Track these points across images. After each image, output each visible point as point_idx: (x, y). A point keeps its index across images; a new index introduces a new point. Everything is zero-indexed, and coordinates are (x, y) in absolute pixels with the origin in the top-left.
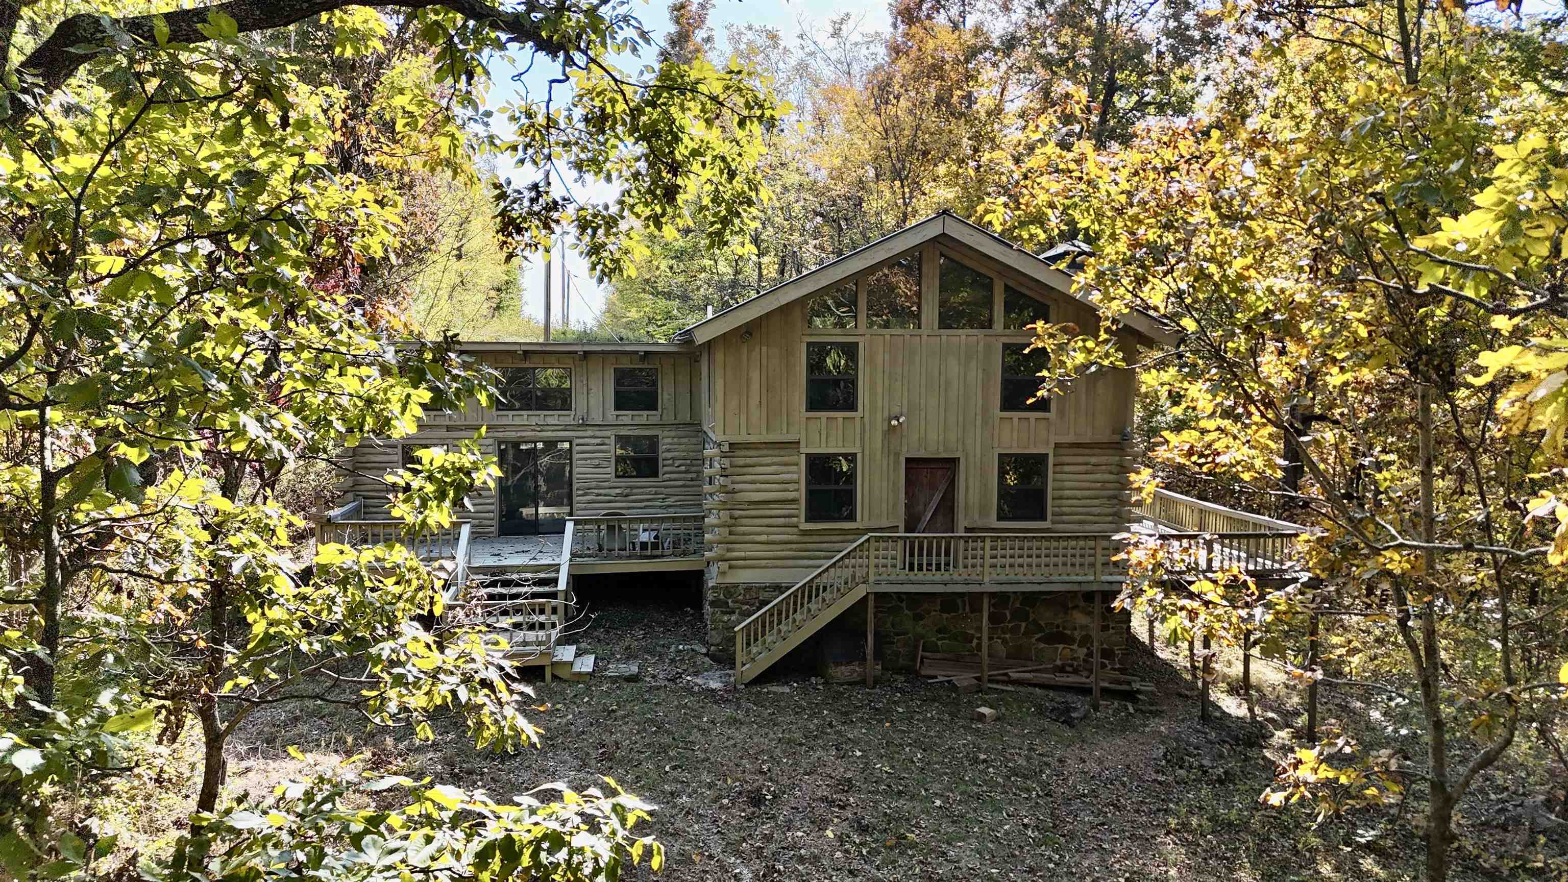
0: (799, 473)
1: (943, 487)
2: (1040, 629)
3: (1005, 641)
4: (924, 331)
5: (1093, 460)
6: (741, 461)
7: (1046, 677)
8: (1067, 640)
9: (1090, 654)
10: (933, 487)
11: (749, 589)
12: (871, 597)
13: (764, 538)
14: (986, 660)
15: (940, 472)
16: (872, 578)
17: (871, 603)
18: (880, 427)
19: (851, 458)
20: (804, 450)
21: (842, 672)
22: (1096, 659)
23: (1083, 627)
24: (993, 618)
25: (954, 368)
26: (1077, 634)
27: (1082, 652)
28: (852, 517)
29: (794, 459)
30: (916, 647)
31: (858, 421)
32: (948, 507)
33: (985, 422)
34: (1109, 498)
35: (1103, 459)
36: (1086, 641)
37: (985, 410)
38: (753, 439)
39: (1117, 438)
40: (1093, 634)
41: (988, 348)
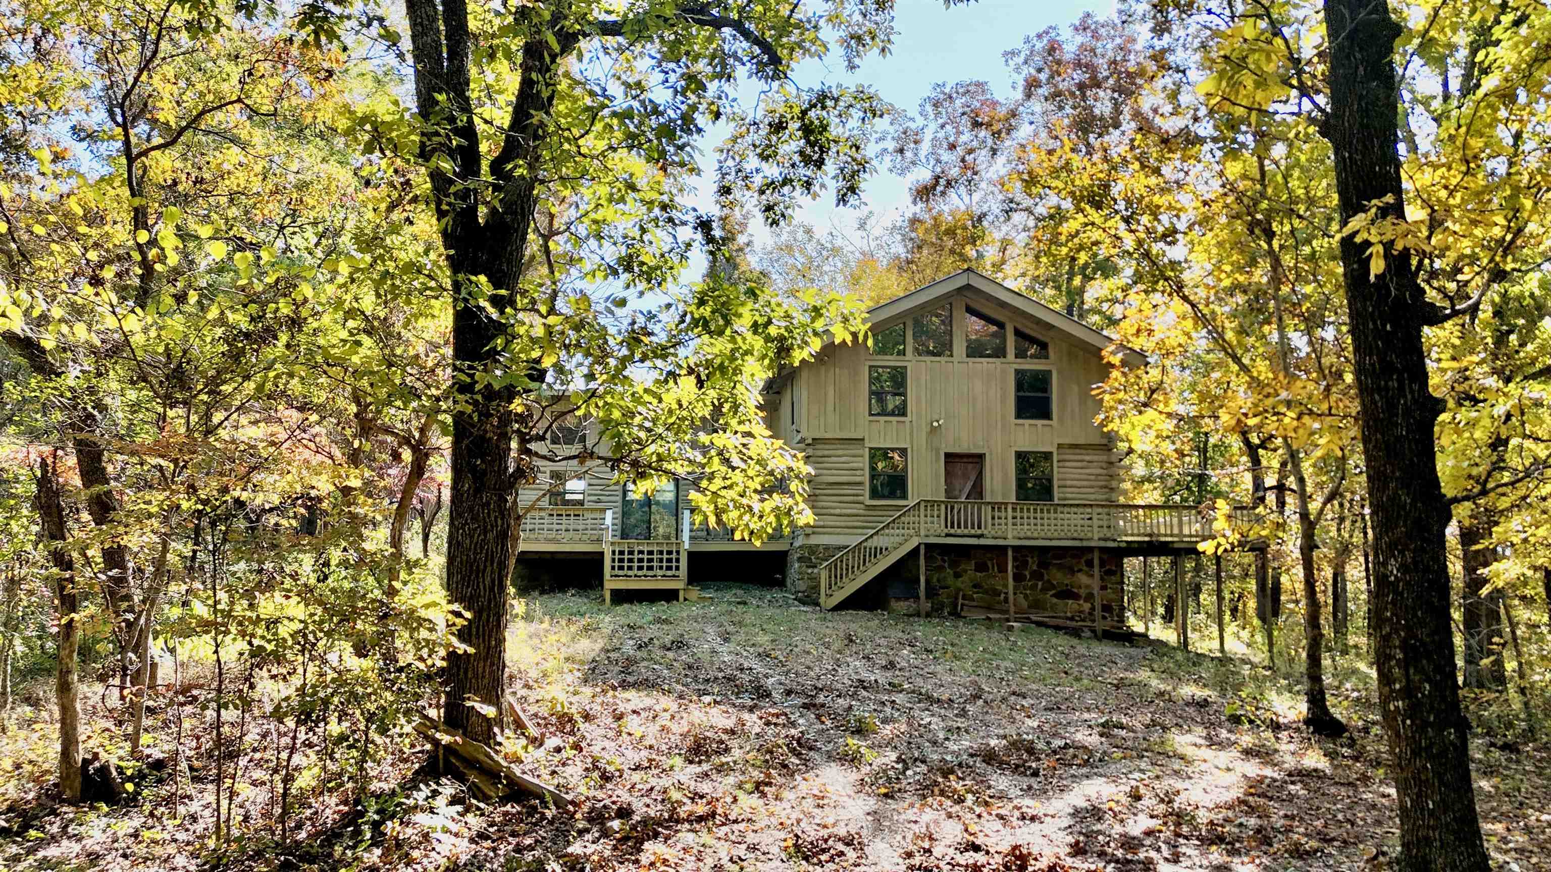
0: (864, 462)
1: (973, 478)
2: (1054, 587)
3: (1026, 597)
4: (955, 359)
5: (1087, 458)
6: (820, 453)
7: (1060, 622)
8: (1076, 597)
9: (1093, 608)
10: (966, 477)
11: (827, 548)
12: (922, 547)
13: (838, 511)
14: (1012, 609)
15: (970, 466)
16: (923, 533)
17: (922, 551)
18: (925, 429)
19: (903, 452)
20: (868, 444)
21: (901, 606)
22: (1098, 613)
23: (1087, 587)
24: (1018, 578)
25: (978, 386)
26: (1083, 592)
27: (1087, 606)
28: (904, 497)
29: (860, 452)
30: (956, 598)
31: (908, 424)
32: (977, 491)
33: (1003, 426)
34: (1101, 487)
35: (1095, 458)
36: (1090, 597)
37: (1003, 417)
38: (827, 436)
39: (1104, 441)
40: (1095, 592)
41: (1003, 371)
